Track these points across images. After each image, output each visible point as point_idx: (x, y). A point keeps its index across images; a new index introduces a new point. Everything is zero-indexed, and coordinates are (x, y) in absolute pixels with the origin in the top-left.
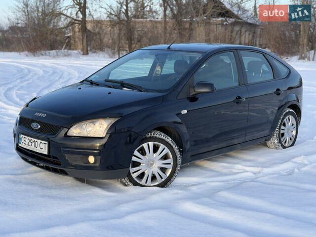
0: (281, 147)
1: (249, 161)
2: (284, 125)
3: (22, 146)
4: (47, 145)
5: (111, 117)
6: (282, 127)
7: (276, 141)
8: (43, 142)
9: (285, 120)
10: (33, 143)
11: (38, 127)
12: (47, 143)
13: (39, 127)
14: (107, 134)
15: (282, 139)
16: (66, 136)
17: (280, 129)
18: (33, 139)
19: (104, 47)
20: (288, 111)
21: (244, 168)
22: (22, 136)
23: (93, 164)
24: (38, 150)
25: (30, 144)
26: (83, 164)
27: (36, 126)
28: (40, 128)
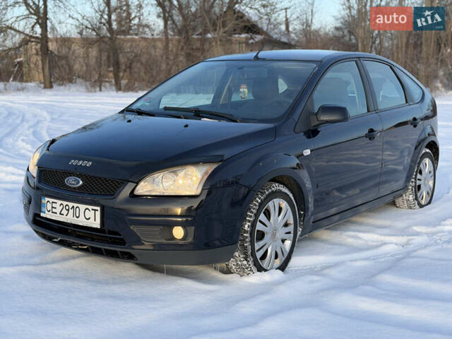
0: (417, 206)
1: (385, 227)
2: (421, 173)
3: (49, 217)
4: (98, 214)
5: (205, 162)
6: (419, 176)
7: (411, 198)
8: (90, 207)
9: (421, 166)
10: (71, 211)
11: (79, 182)
12: (99, 208)
13: (81, 182)
14: (203, 189)
15: (419, 194)
16: (132, 195)
17: (415, 179)
18: (71, 204)
19: (74, 77)
20: (424, 151)
21: (382, 238)
22: (47, 199)
23: (180, 240)
24: (82, 222)
25: (65, 212)
26: (164, 241)
27: (75, 182)
28: (82, 186)
